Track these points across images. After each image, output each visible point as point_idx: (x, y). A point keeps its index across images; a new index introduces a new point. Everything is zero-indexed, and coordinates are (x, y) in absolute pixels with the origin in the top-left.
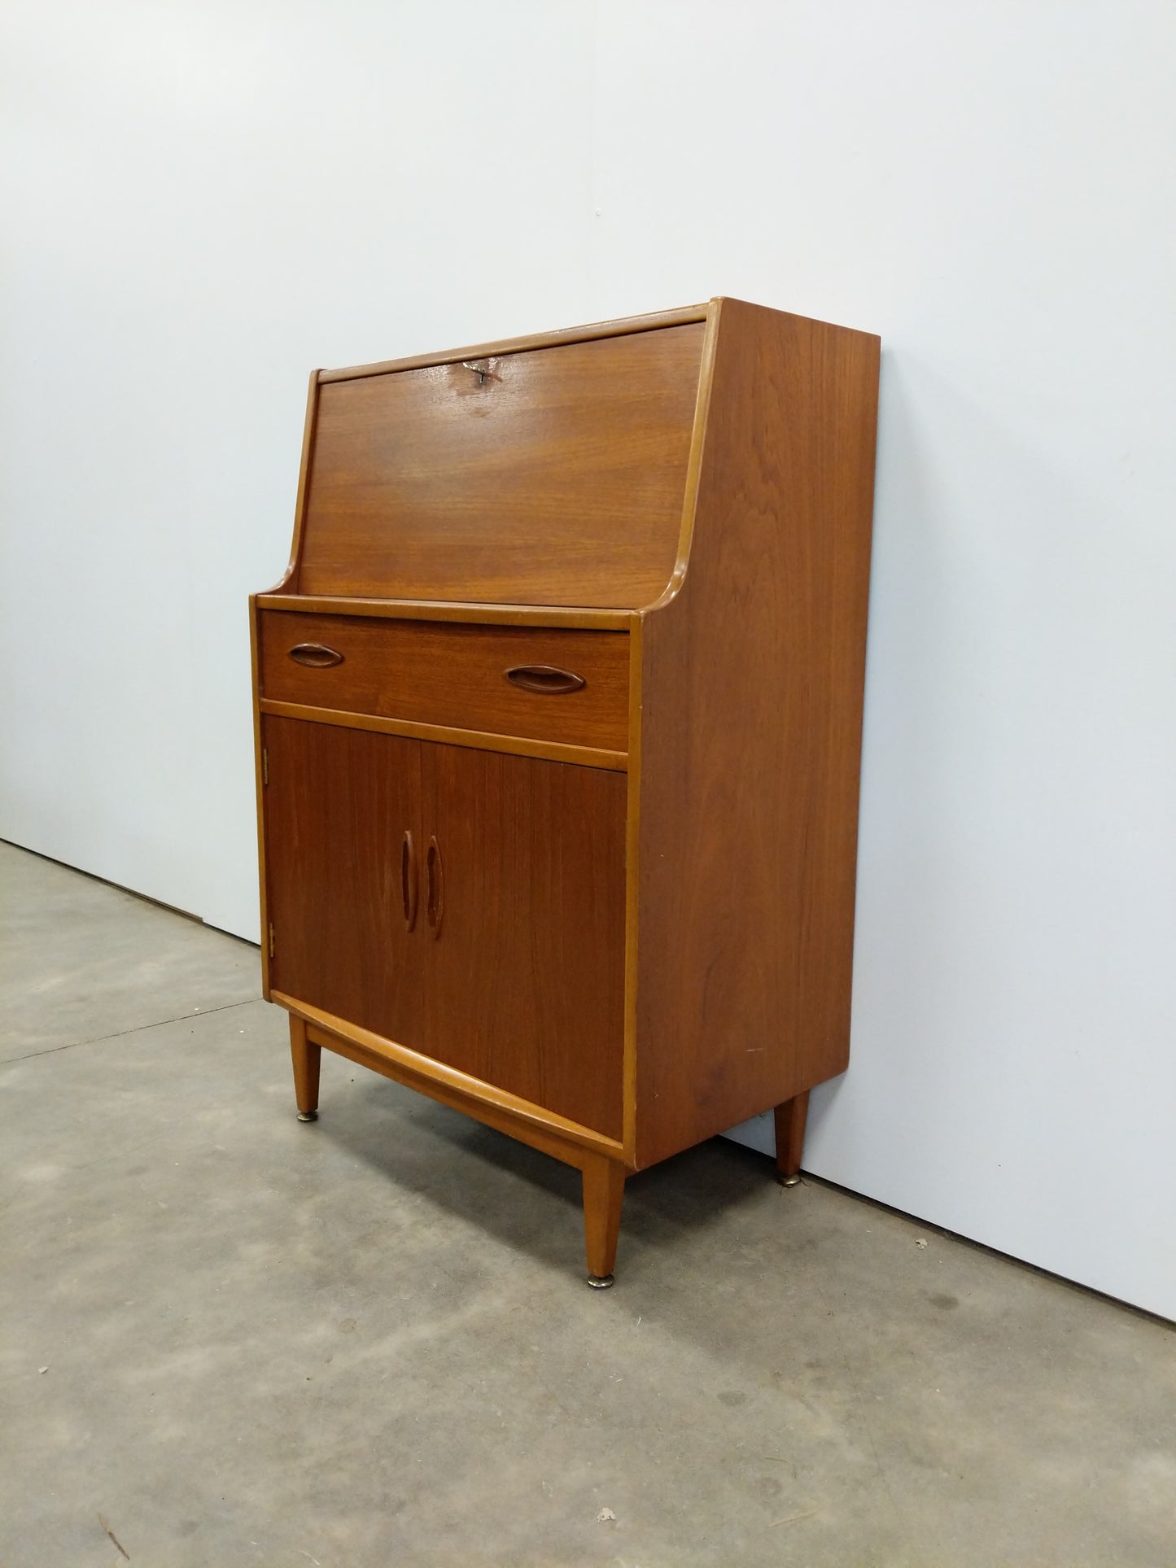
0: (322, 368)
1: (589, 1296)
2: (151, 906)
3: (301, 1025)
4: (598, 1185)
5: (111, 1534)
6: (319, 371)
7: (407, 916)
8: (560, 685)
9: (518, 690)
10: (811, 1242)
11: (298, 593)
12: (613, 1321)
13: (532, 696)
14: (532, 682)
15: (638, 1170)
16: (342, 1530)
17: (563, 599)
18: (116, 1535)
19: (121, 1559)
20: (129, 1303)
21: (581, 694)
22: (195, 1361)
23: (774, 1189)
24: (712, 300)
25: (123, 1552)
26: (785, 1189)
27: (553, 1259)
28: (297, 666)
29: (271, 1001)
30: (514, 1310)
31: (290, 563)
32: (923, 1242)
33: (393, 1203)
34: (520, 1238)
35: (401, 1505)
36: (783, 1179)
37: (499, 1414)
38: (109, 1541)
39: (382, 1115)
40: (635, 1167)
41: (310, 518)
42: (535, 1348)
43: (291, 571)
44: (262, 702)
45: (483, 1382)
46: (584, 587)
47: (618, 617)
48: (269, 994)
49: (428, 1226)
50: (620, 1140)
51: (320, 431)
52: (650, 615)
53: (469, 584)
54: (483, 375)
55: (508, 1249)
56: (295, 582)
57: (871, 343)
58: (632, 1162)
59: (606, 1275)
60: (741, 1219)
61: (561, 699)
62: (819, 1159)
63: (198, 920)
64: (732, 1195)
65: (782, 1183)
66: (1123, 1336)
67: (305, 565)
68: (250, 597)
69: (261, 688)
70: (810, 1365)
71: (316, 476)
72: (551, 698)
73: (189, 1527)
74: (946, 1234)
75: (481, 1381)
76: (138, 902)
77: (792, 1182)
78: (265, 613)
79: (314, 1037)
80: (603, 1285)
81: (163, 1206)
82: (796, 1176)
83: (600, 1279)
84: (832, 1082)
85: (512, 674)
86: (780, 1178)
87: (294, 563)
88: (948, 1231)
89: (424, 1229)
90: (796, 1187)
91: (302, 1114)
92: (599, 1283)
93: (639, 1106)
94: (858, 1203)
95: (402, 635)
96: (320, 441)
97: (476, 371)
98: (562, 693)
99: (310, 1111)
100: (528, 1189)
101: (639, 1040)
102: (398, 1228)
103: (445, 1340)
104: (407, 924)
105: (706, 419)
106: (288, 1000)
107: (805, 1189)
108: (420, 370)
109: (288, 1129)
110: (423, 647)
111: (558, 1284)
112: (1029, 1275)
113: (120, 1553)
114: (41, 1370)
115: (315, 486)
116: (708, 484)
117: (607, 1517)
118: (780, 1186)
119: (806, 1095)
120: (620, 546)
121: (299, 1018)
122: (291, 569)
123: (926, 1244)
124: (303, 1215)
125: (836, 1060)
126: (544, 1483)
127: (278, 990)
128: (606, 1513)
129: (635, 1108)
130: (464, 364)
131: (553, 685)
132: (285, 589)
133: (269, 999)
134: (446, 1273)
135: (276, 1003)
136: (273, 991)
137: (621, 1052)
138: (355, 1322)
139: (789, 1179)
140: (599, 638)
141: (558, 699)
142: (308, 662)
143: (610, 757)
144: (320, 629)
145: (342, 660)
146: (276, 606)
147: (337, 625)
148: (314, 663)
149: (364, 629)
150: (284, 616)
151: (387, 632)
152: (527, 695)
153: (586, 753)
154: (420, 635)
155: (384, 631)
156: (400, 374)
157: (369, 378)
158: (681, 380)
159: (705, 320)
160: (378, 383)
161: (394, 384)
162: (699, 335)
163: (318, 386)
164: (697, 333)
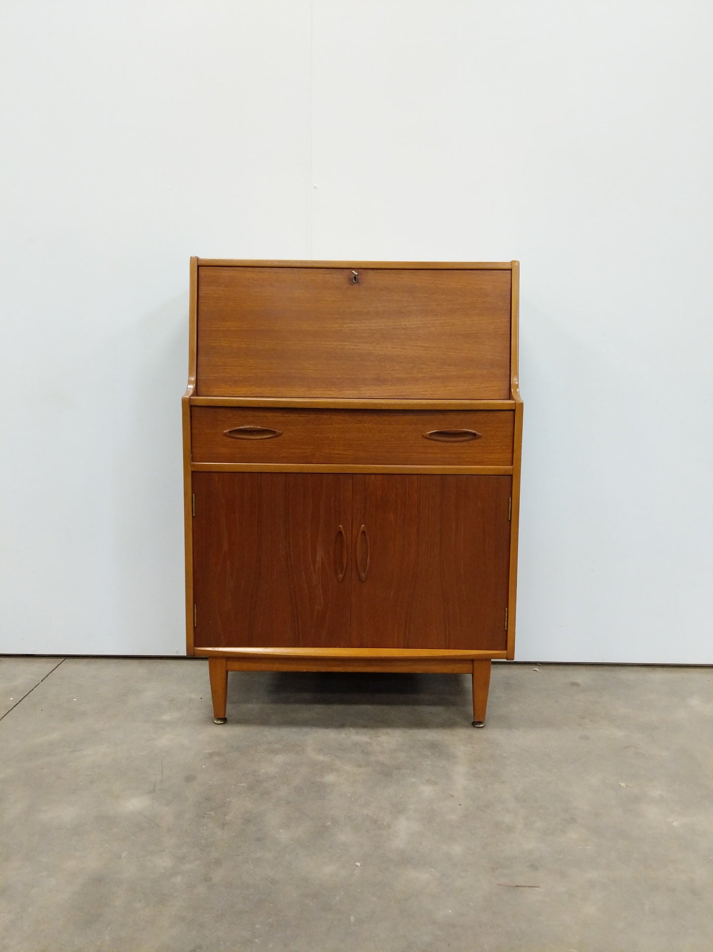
3: (222, 661)
5: (517, 886)
6: (198, 259)
9: (432, 442)
21: (478, 440)
28: (234, 440)
32: (536, 669)
44: (193, 465)
46: (450, 390)
54: (355, 278)
56: (196, 387)
61: (464, 444)
67: (202, 377)
69: (191, 456)
72: (457, 444)
73: (534, 867)
78: (196, 409)
79: (234, 666)
80: (481, 726)
85: (432, 434)
96: (203, 301)
98: (465, 441)
106: (211, 649)
114: (358, 865)
120: (471, 370)
121: (224, 658)
127: (201, 646)
128: (622, 785)
131: (456, 437)
138: (432, 780)
140: (491, 414)
141: (462, 444)
142: (243, 436)
143: (500, 469)
144: (259, 416)
145: (280, 435)
146: (210, 404)
147: (276, 414)
148: (253, 437)
149: (302, 415)
150: (218, 410)
151: (325, 417)
152: (439, 444)
153: (484, 469)
154: (354, 417)
155: (321, 416)
156: (281, 269)
157: (250, 268)
158: (498, 295)
159: (511, 270)
160: (259, 272)
161: (275, 274)
162: (506, 276)
163: (198, 267)
164: (504, 274)
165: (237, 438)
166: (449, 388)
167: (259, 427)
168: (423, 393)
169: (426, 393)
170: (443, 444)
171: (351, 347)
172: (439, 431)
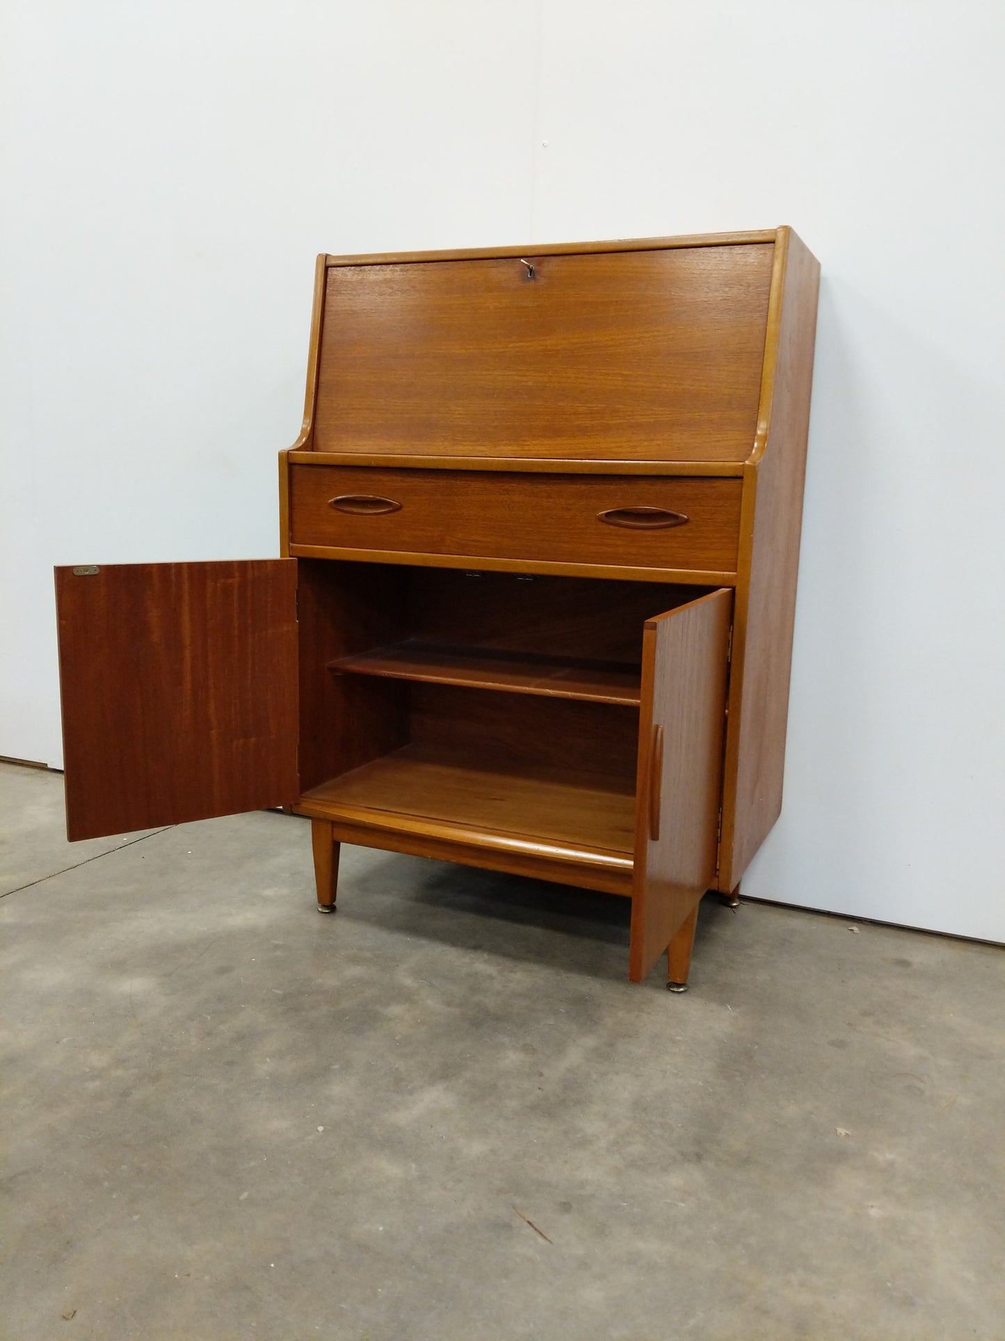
0: (329, 252)
3: (325, 826)
6: (326, 256)
9: (609, 527)
10: (785, 939)
11: (315, 450)
12: (712, 1011)
14: (624, 520)
16: (675, 1181)
17: (639, 454)
21: (683, 527)
23: (727, 912)
26: (733, 910)
28: (341, 514)
32: (855, 929)
33: (466, 960)
35: (699, 1156)
41: (320, 385)
43: (308, 430)
44: (292, 547)
46: (658, 445)
47: (733, 467)
51: (328, 307)
53: (529, 443)
54: (532, 271)
56: (312, 439)
61: (655, 532)
65: (732, 907)
67: (319, 425)
68: (281, 456)
69: (290, 534)
70: (864, 1015)
71: (328, 348)
72: (649, 532)
74: (865, 922)
75: (666, 1066)
77: (735, 904)
78: (296, 468)
82: (740, 900)
83: (680, 985)
85: (609, 514)
90: (739, 908)
91: (323, 906)
92: (676, 989)
94: (792, 912)
95: (476, 485)
96: (330, 317)
97: (527, 267)
98: (662, 528)
105: (779, 319)
110: (501, 494)
115: (326, 356)
117: (843, 1134)
121: (328, 821)
123: (857, 930)
131: (648, 521)
132: (304, 448)
134: (561, 1001)
139: (734, 902)
140: (706, 484)
141: (658, 533)
142: (355, 510)
143: (715, 576)
144: (372, 481)
145: (400, 508)
146: (315, 462)
147: (394, 478)
148: (365, 511)
149: (428, 480)
150: (323, 470)
151: (459, 483)
152: (623, 531)
153: (689, 575)
154: (499, 485)
155: (454, 482)
156: (430, 264)
157: (391, 266)
158: (749, 286)
159: (773, 242)
160: (402, 270)
161: (423, 273)
162: (765, 254)
163: (327, 268)
164: (763, 252)
165: (347, 512)
166: (658, 442)
167: (371, 496)
168: (614, 450)
169: (620, 450)
170: (628, 531)
171: (517, 378)
172: (618, 509)
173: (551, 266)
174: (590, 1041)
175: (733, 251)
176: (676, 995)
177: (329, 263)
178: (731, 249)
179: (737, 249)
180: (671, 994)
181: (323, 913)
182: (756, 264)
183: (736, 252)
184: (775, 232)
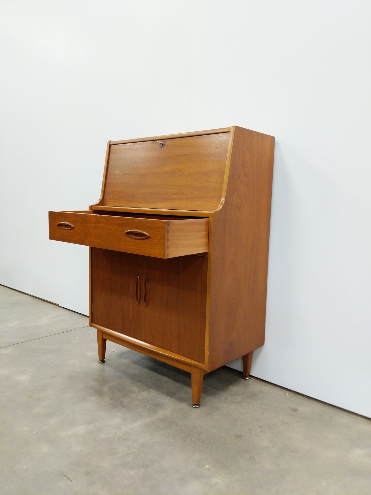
0: (111, 140)
1: (193, 410)
2: (42, 301)
3: (100, 333)
4: (197, 377)
5: (65, 475)
6: (110, 141)
7: (137, 300)
8: (142, 237)
9: (129, 238)
10: (255, 394)
11: (103, 205)
12: (201, 416)
13: (133, 240)
14: (133, 236)
15: (209, 372)
16: (132, 473)
17: (188, 208)
18: (67, 476)
19: (69, 482)
20: (58, 414)
21: (148, 240)
22: (81, 429)
23: (243, 380)
24: (232, 126)
25: (70, 480)
26: (245, 381)
27: (181, 400)
28: (60, 229)
29: (91, 327)
30: (172, 414)
31: (101, 196)
32: (287, 394)
33: (131, 385)
34: (171, 394)
35: (148, 466)
36: (245, 378)
37: (172, 441)
38: (65, 477)
39: (124, 361)
40: (208, 370)
41: (107, 184)
42: (180, 424)
43: (101, 199)
45: (167, 433)
46: (193, 205)
47: (206, 214)
48: (91, 324)
49: (143, 391)
50: (204, 363)
51: (110, 158)
52: (215, 213)
54: (162, 144)
55: (168, 397)
56: (102, 202)
57: (273, 138)
58: (207, 369)
59: (197, 404)
60: (234, 389)
61: (142, 241)
62: (254, 372)
63: (57, 305)
64: (230, 383)
65: (245, 379)
66: (345, 418)
67: (105, 197)
68: (89, 206)
70: (259, 427)
71: (109, 171)
72: (139, 241)
73: (87, 473)
74: (293, 392)
75: (166, 433)
76: (37, 300)
77: (247, 379)
79: (105, 337)
80: (197, 407)
81: (63, 387)
82: (249, 377)
83: (196, 405)
84: (259, 349)
85: (127, 233)
86: (244, 378)
87: (102, 196)
88: (294, 391)
89: (142, 392)
90: (248, 380)
91: (101, 361)
92: (195, 406)
93: (210, 353)
96: (110, 161)
97: (161, 143)
98: (143, 239)
99: (103, 360)
100: (171, 381)
101: (210, 334)
102: (134, 392)
103: (153, 422)
104: (137, 302)
105: (230, 160)
106: (97, 326)
107: (252, 380)
108: (143, 142)
109: (96, 365)
111: (184, 406)
112: (318, 403)
113: (68, 480)
114: (35, 432)
115: (108, 174)
116: (231, 177)
117: (207, 467)
118: (244, 380)
119: (252, 352)
120: (204, 193)
121: (101, 331)
122: (101, 198)
123: (288, 394)
124: (106, 389)
125: (261, 342)
126: (188, 459)
127: (94, 323)
128: (207, 466)
129: (209, 354)
130: (158, 141)
131: (140, 237)
132: (99, 204)
133: (91, 326)
134: (151, 404)
135: (93, 327)
136: (92, 324)
137: (204, 338)
138: (126, 418)
139: (247, 378)
156: (136, 143)
157: (126, 144)
158: (223, 148)
159: (230, 132)
160: (129, 145)
161: (134, 146)
162: (228, 136)
163: (110, 145)
164: (227, 135)
171: (156, 181)
173: (168, 143)
174: (147, 420)
175: (219, 136)
176: (194, 408)
177: (111, 143)
178: (218, 135)
179: (220, 135)
180: (192, 408)
181: (100, 363)
182: (225, 140)
183: (220, 136)
184: (230, 128)
